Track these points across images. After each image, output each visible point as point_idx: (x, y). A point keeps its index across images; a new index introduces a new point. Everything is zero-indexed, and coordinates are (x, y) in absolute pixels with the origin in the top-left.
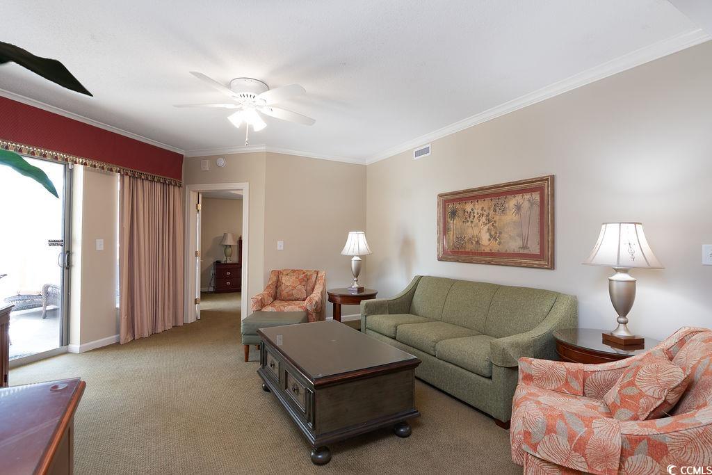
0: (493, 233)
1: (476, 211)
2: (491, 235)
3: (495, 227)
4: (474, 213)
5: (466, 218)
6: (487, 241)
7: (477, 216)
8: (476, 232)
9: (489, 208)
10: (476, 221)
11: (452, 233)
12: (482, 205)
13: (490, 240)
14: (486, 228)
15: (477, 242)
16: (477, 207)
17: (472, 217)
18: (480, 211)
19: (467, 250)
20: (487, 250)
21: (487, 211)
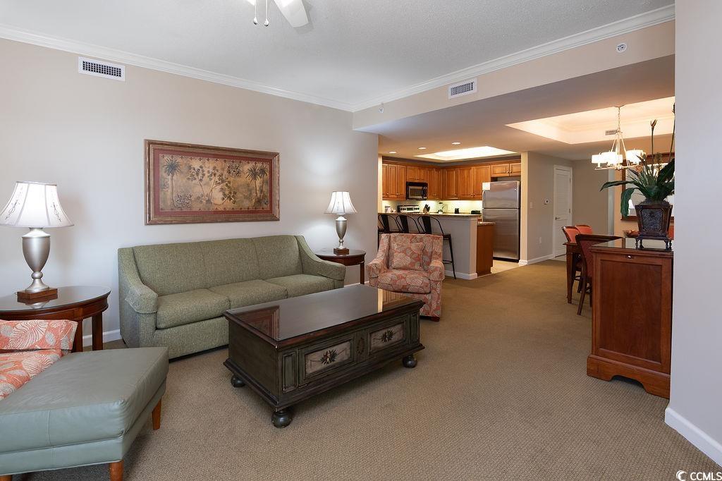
0: (227, 192)
1: (206, 170)
2: (224, 195)
3: (229, 187)
4: (203, 171)
5: (192, 175)
6: (220, 199)
7: (207, 175)
8: (206, 190)
9: (223, 169)
10: (206, 179)
11: (170, 190)
12: (215, 165)
13: (223, 199)
14: (219, 187)
15: (209, 201)
16: (207, 165)
17: (200, 175)
18: (211, 171)
19: (194, 210)
20: (221, 208)
21: (220, 171)
